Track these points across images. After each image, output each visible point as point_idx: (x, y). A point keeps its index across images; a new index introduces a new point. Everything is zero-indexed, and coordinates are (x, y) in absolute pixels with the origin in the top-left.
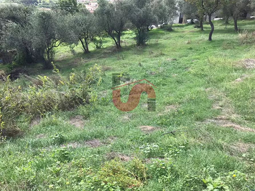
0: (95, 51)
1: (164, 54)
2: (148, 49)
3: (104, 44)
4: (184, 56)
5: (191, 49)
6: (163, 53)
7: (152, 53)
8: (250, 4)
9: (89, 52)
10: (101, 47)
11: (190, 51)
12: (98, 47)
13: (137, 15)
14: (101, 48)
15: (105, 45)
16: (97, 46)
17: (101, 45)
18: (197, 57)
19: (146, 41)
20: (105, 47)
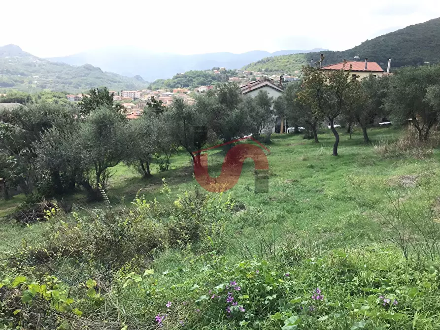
0: (158, 174)
1: (275, 175)
5: (312, 167)
8: (383, 105)
9: (152, 176)
10: (169, 169)
11: (311, 170)
12: (162, 169)
13: (227, 120)
15: (173, 166)
16: (161, 166)
17: (168, 166)
20: (173, 168)
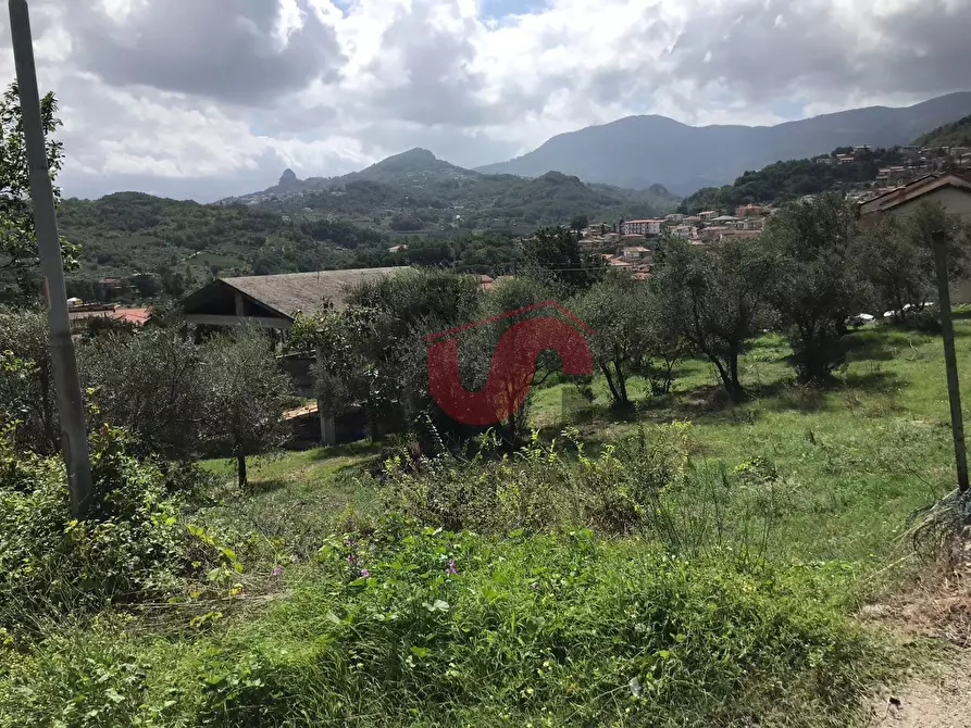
0: (649, 400)
2: (835, 399)
3: (677, 381)
6: (898, 403)
7: (857, 404)
9: (631, 404)
10: (670, 390)
12: (656, 390)
14: (668, 392)
15: (681, 384)
16: (654, 385)
17: (669, 383)
20: (680, 389)
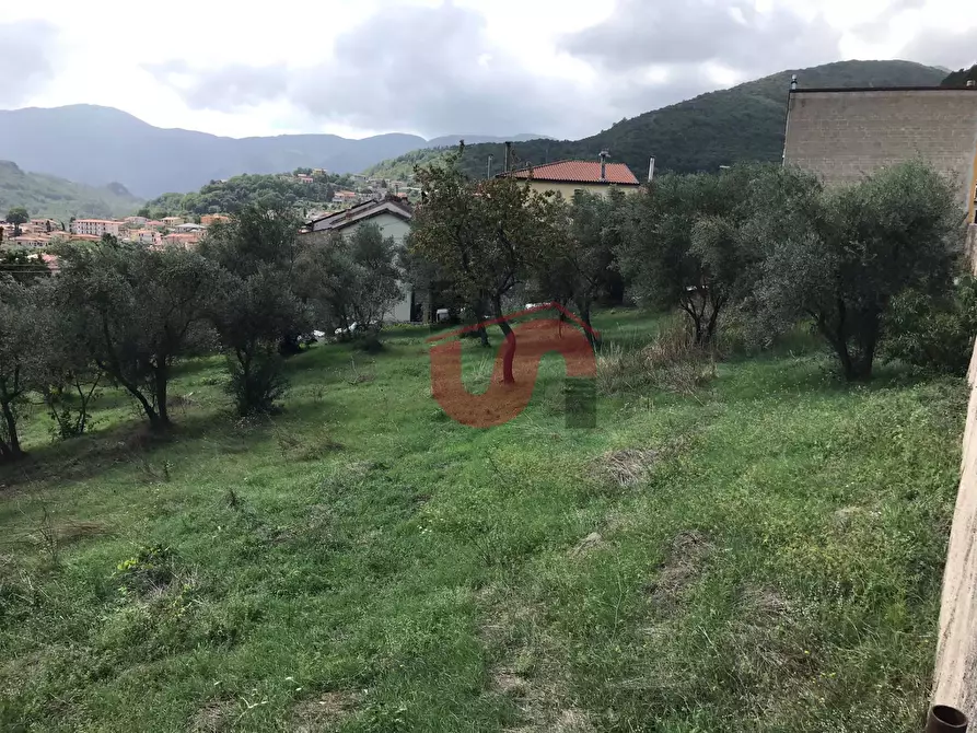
0: (55, 445)
1: (340, 447)
2: (279, 430)
3: (95, 416)
4: (415, 449)
5: (442, 417)
6: (337, 441)
7: (293, 443)
9: (24, 454)
10: (86, 430)
11: (440, 425)
12: (67, 431)
13: (229, 300)
14: (82, 433)
15: (101, 420)
16: (64, 425)
17: (84, 421)
18: (461, 449)
19: (274, 397)
20: (100, 427)
